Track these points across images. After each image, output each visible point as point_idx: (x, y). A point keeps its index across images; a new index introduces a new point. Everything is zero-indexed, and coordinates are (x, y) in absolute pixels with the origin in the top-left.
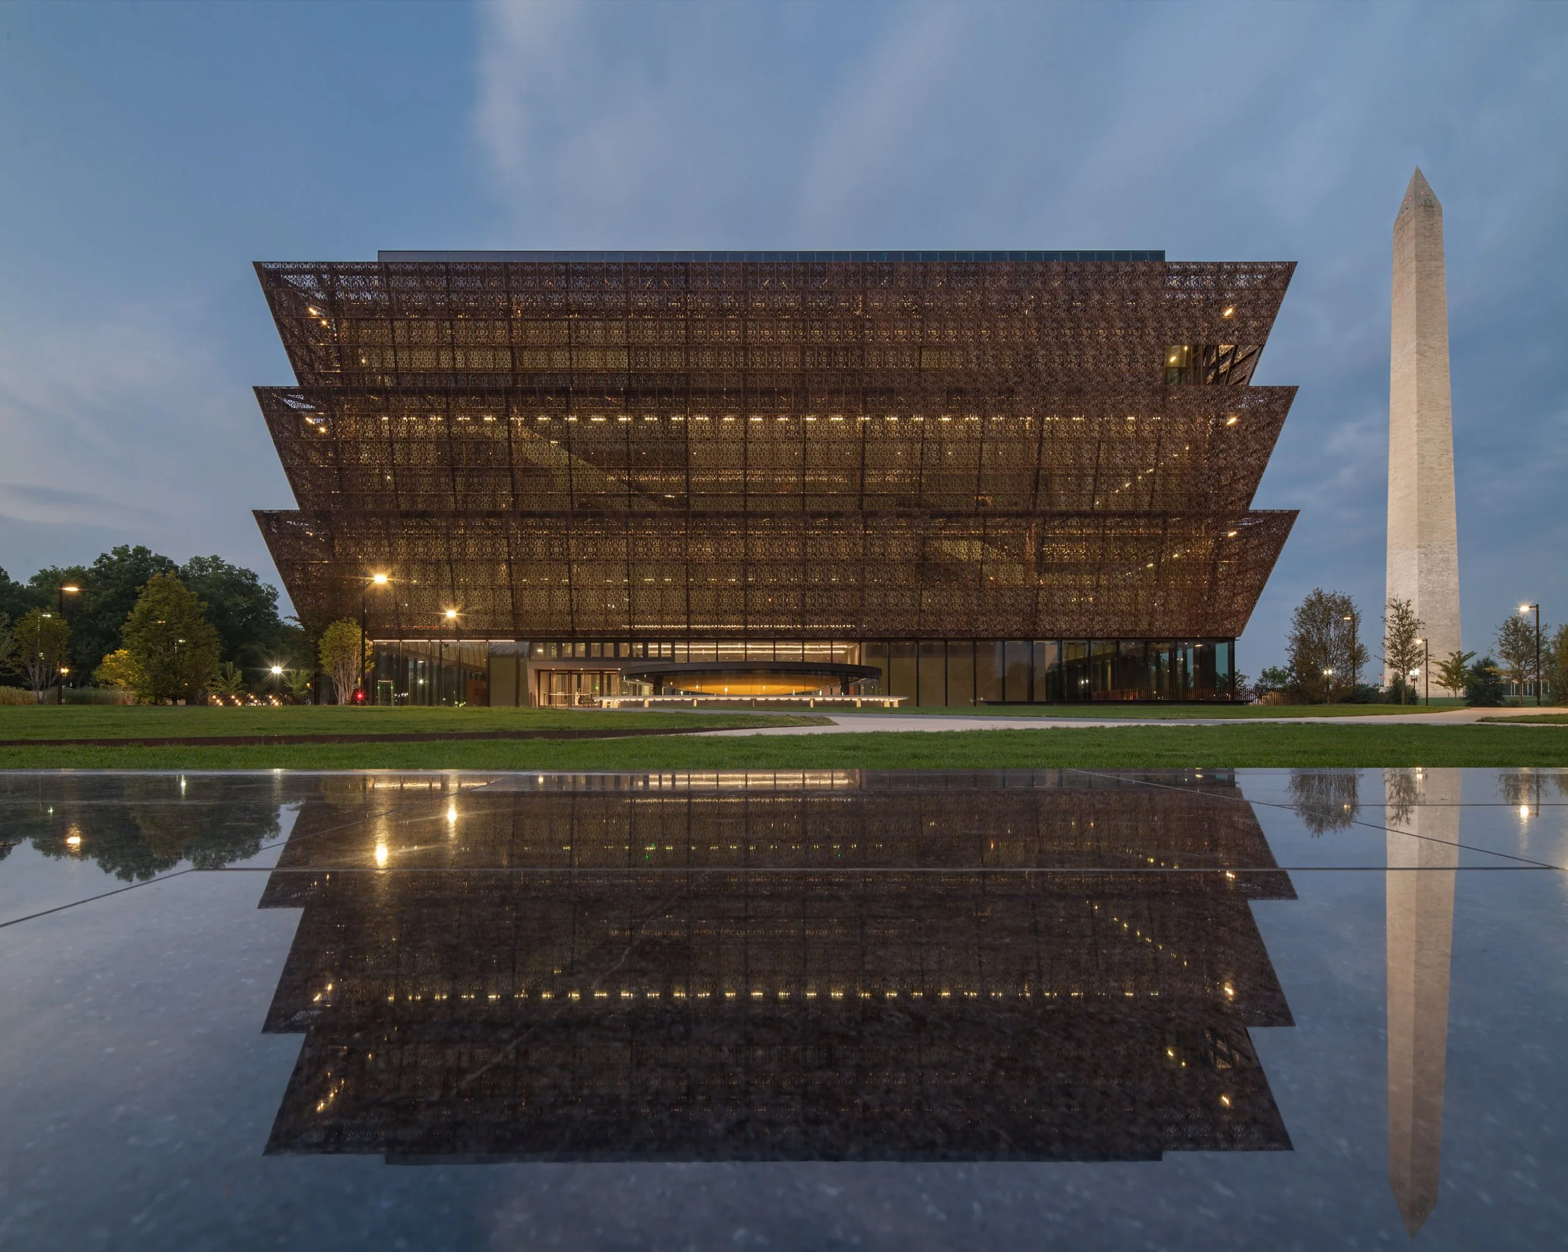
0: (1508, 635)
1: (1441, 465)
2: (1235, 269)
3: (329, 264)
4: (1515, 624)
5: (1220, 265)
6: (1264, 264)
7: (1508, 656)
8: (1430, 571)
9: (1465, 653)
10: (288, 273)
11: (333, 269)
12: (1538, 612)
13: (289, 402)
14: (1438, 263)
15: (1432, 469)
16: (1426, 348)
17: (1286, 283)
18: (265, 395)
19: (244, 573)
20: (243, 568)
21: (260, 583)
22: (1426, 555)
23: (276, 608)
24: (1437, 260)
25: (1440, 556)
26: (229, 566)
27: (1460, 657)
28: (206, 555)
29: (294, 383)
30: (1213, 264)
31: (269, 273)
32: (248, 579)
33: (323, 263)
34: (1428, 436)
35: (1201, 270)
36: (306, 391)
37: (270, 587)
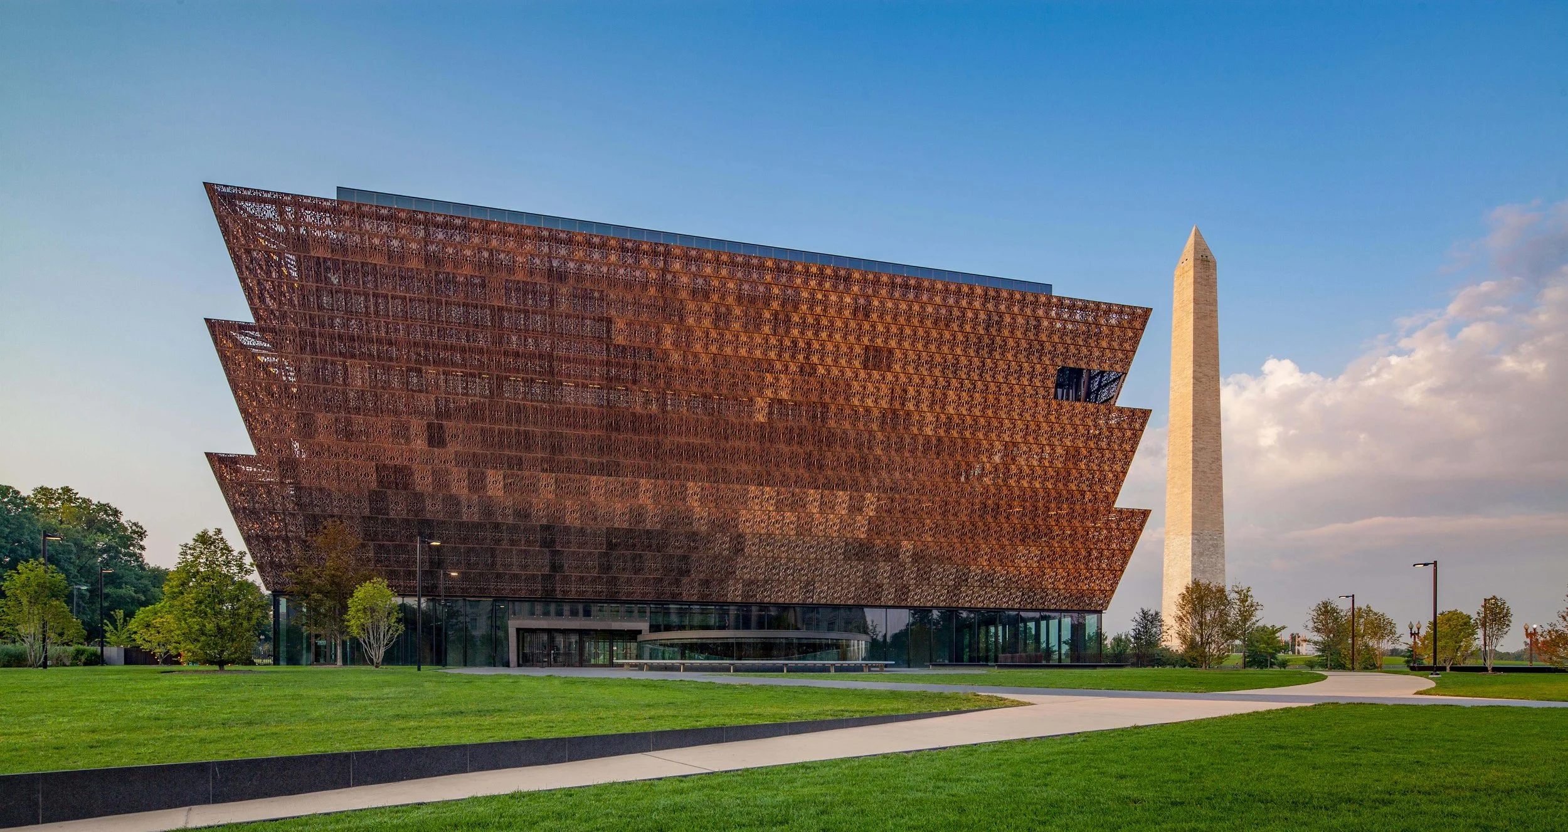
0: (1319, 615)
1: (1213, 470)
2: (1109, 309)
3: (294, 196)
4: (1326, 607)
5: (1098, 304)
6: (1129, 307)
7: (1318, 630)
8: (1201, 554)
9: (1278, 626)
10: (245, 199)
11: (297, 201)
12: (1353, 601)
13: (241, 338)
14: (1212, 308)
15: (1205, 472)
16: (1201, 375)
17: (1144, 324)
18: (219, 329)
19: (104, 508)
20: (102, 502)
21: (123, 520)
22: (1198, 541)
23: (142, 548)
24: (1211, 305)
25: (1210, 542)
26: (84, 501)
27: (1273, 629)
28: (55, 485)
29: (249, 318)
30: (1094, 302)
31: (224, 196)
32: (108, 515)
33: (287, 195)
34: (1202, 446)
35: (1085, 306)
36: (261, 327)
37: (135, 524)
